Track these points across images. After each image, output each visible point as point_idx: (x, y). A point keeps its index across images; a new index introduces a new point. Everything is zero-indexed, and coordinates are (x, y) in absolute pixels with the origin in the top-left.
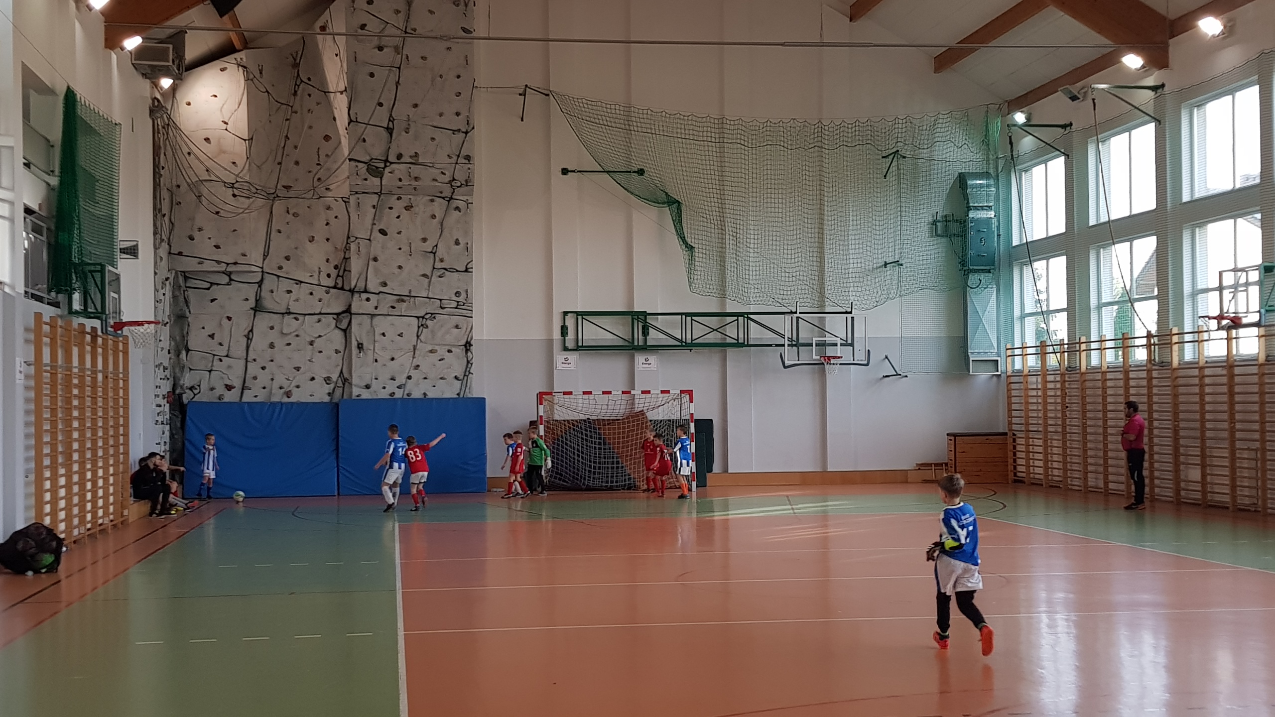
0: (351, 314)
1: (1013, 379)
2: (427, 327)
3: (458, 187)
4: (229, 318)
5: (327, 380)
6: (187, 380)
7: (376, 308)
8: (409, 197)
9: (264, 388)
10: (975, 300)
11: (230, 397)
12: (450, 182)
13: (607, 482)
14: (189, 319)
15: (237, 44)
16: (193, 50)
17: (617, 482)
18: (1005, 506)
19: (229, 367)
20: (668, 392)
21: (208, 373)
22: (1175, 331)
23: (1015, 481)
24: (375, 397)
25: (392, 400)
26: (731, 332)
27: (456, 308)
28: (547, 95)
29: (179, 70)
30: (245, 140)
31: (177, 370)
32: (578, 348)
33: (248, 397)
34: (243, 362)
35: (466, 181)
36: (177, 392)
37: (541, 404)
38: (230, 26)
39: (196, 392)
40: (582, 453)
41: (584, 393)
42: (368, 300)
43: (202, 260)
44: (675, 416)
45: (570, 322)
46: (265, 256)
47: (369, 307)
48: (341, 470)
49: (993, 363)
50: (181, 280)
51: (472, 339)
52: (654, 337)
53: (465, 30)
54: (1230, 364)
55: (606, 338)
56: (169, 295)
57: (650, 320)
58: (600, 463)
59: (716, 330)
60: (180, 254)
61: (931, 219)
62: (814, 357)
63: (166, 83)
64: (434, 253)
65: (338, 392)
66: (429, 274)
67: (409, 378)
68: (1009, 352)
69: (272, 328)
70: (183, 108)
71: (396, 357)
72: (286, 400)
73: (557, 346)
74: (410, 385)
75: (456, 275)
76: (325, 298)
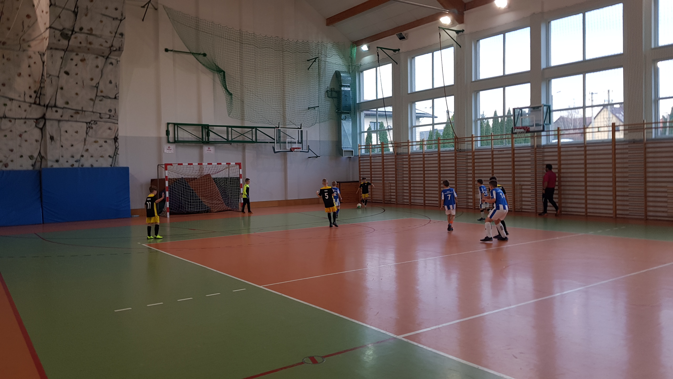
0: (45, 120)
2: (92, 128)
3: (114, 51)
5: (31, 157)
7: (62, 116)
8: (84, 54)
10: (344, 125)
12: (109, 48)
13: (197, 209)
24: (61, 167)
26: (248, 136)
27: (109, 118)
28: (156, 9)
32: (176, 142)
35: (120, 48)
37: (166, 170)
41: (189, 164)
42: (57, 111)
45: (171, 129)
47: (57, 116)
48: (44, 208)
51: (118, 135)
52: (213, 137)
57: (209, 128)
59: (243, 135)
61: (326, 90)
62: (287, 148)
64: (97, 88)
65: (38, 165)
67: (82, 156)
71: (74, 145)
72: (4, 169)
73: (165, 140)
74: (83, 161)
75: (109, 100)
76: (29, 109)
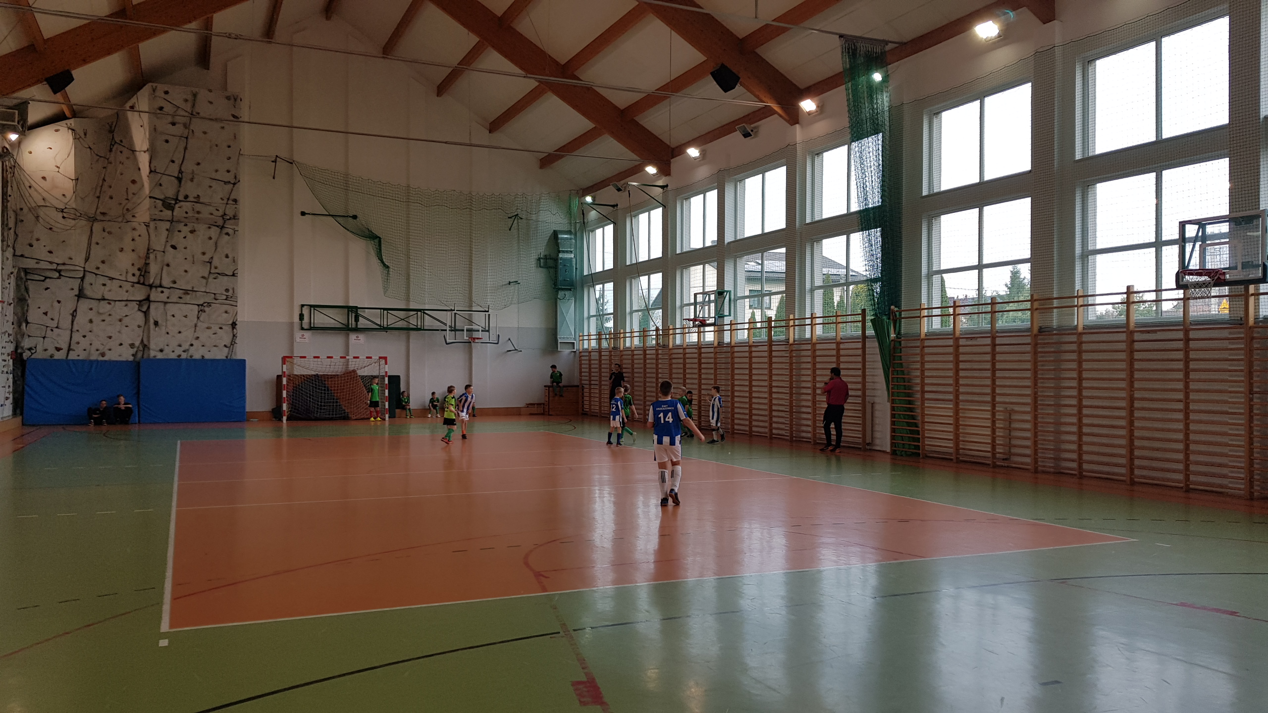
0: (150, 301)
1: (583, 354)
2: (205, 312)
3: (228, 219)
4: (59, 302)
5: (132, 346)
6: (26, 343)
7: (168, 298)
8: (195, 225)
9: (85, 350)
10: (562, 306)
11: (59, 356)
12: (222, 216)
13: (329, 414)
14: (29, 301)
15: (67, 113)
16: (35, 114)
17: (336, 415)
18: (575, 428)
19: (59, 335)
20: (371, 358)
21: (42, 339)
22: (671, 327)
23: (583, 414)
24: (166, 357)
25: (179, 360)
26: (413, 321)
27: (226, 299)
28: (291, 163)
29: (22, 128)
30: (72, 180)
31: (19, 336)
32: (311, 328)
33: (73, 356)
34: (69, 332)
35: (234, 216)
36: (19, 351)
37: (285, 364)
38: (62, 101)
39: (33, 351)
40: (313, 396)
41: (315, 357)
42: (162, 292)
43: (38, 261)
44: (376, 373)
45: (306, 311)
46: (87, 260)
47: (163, 297)
48: (141, 406)
49: (571, 345)
50: (23, 274)
51: (236, 320)
52: (362, 322)
53: (234, 116)
54: (699, 347)
55: (330, 322)
56: (13, 283)
57: (360, 312)
58: (324, 403)
59: (402, 319)
60: (22, 256)
61: (537, 257)
62: (465, 338)
63: (13, 137)
64: (211, 263)
65: (140, 355)
66: (206, 275)
67: (192, 345)
68: (581, 338)
69: (91, 309)
70: (26, 155)
71: (182, 331)
72: (101, 358)
73: (297, 327)
74: (192, 350)
75: (226, 278)
76: (131, 289)
